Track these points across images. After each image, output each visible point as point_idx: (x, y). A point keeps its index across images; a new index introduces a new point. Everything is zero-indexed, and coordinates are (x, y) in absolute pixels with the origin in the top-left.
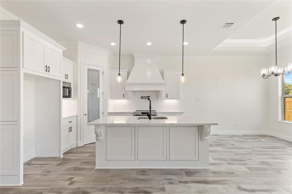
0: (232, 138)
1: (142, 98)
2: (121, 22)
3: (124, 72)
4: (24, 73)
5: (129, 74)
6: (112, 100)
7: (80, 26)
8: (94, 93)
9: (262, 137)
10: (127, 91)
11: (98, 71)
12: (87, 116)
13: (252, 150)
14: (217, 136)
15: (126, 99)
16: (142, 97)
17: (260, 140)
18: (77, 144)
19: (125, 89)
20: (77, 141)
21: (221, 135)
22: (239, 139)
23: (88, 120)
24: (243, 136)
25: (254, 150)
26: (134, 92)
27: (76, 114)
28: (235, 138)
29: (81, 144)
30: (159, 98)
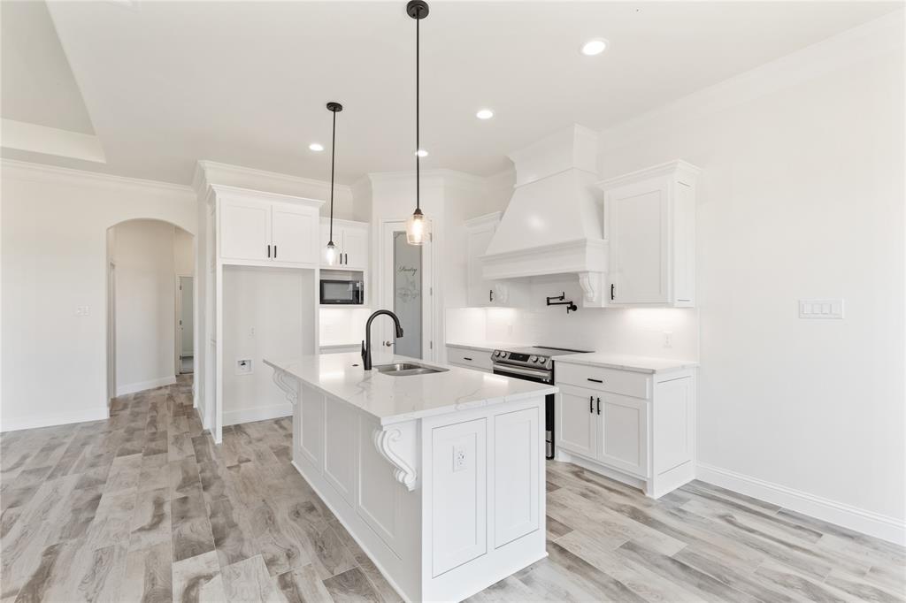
1: (549, 304)
2: (334, 107)
4: (224, 266)
8: (409, 293)
16: (548, 299)
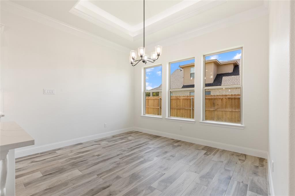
0: (99, 144)
9: (129, 135)
13: (120, 156)
14: (79, 147)
17: (127, 139)
21: (87, 142)
22: (108, 143)
24: (112, 138)
25: (123, 155)
28: (103, 143)
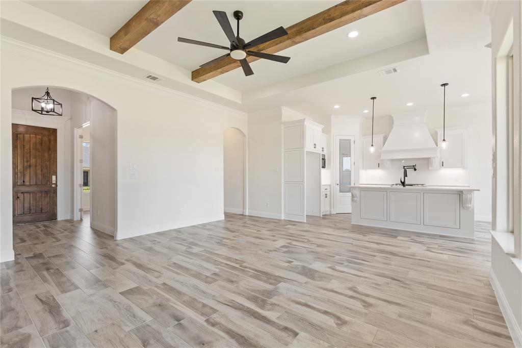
3: (378, 138)
5: (385, 138)
6: (364, 171)
7: (337, 107)
10: (383, 160)
11: (349, 141)
12: (339, 186)
15: (382, 169)
16: (404, 166)
18: (330, 211)
19: (380, 157)
20: (330, 208)
23: (340, 190)
26: (392, 160)
27: (329, 183)
29: (334, 212)
30: (430, 168)
